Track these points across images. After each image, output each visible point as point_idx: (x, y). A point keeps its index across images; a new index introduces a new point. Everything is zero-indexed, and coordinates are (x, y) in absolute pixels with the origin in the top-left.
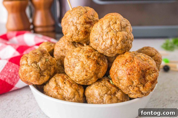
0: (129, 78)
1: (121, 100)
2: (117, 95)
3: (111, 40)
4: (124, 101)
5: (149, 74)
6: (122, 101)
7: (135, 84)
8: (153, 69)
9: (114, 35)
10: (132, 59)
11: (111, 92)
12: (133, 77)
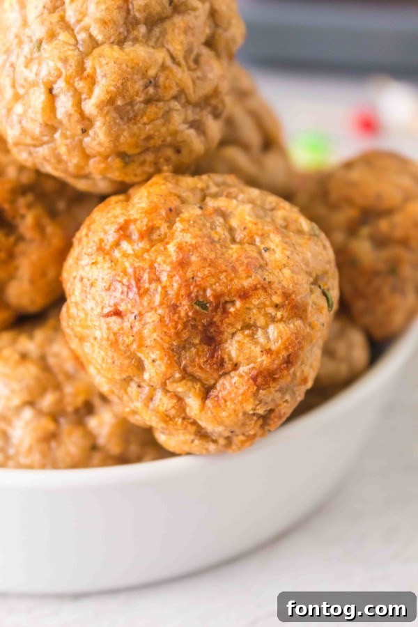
0: (115, 334)
1: (115, 449)
2: (93, 423)
3: (50, 91)
4: (139, 459)
5: (247, 326)
6: (123, 460)
7: (151, 373)
8: (277, 299)
9: (65, 60)
10: (158, 222)
11: (60, 401)
12: (140, 333)
